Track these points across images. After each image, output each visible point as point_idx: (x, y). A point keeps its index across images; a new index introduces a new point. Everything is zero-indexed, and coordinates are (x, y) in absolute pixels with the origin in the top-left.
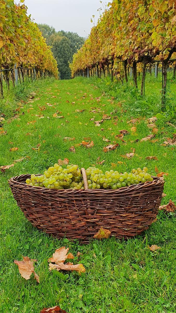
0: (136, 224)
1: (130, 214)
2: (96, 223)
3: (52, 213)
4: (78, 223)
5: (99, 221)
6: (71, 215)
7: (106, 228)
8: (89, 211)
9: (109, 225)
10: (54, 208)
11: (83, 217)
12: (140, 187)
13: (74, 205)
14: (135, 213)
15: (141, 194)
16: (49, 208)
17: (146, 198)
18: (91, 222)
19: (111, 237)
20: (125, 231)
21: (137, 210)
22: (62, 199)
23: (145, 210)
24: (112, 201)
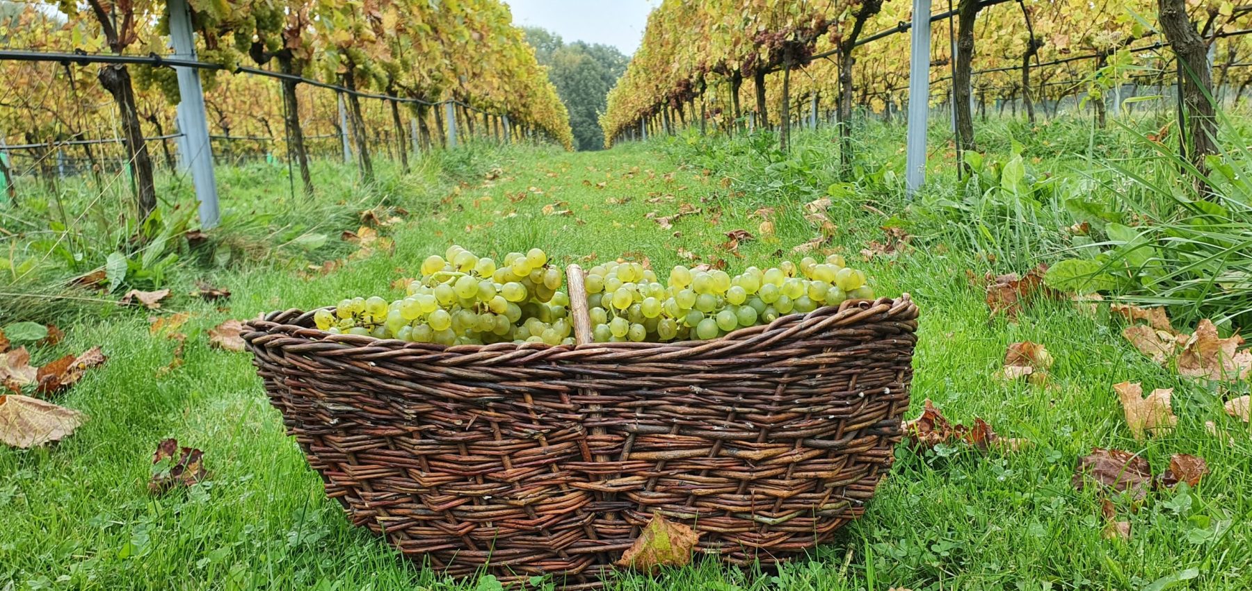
0: (809, 495)
1: (780, 450)
2: (633, 496)
3: (423, 459)
4: (549, 500)
5: (646, 485)
6: (513, 464)
7: (676, 519)
8: (597, 443)
9: (689, 502)
10: (428, 431)
11: (572, 470)
12: (821, 324)
13: (525, 415)
14: (804, 446)
15: (826, 357)
16: (410, 435)
17: (850, 376)
18: (607, 493)
19: (698, 557)
20: (765, 528)
21: (814, 430)
22: (469, 391)
23: (846, 429)
24: (697, 389)
